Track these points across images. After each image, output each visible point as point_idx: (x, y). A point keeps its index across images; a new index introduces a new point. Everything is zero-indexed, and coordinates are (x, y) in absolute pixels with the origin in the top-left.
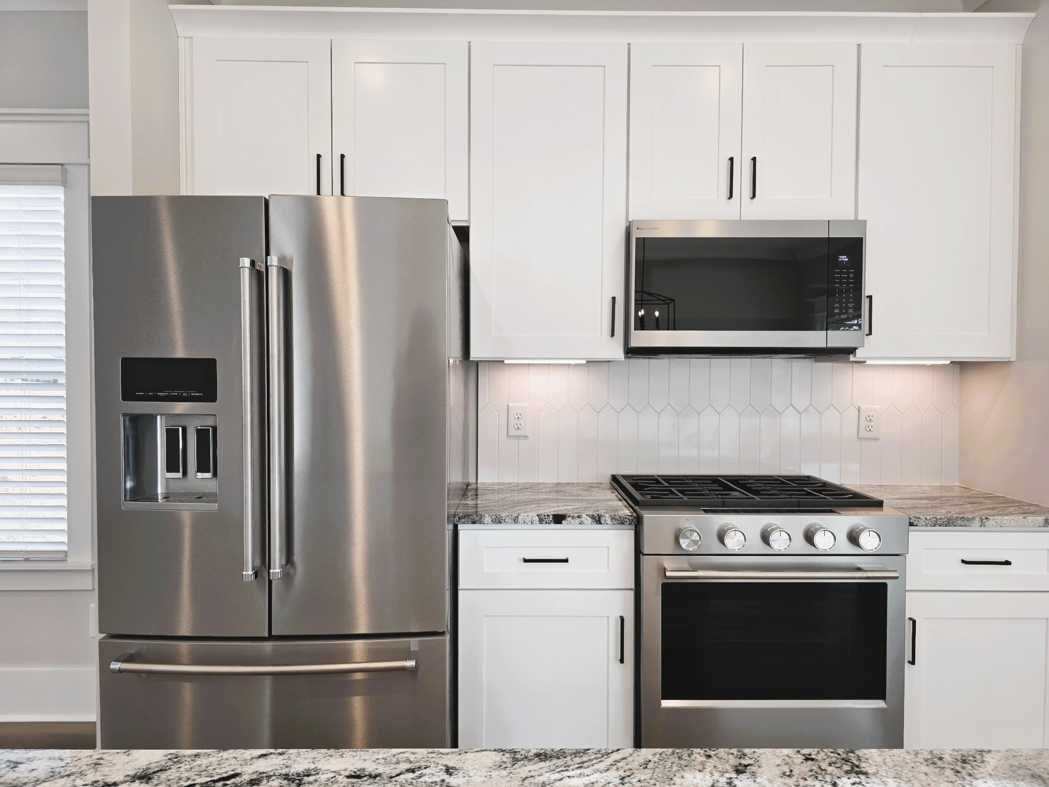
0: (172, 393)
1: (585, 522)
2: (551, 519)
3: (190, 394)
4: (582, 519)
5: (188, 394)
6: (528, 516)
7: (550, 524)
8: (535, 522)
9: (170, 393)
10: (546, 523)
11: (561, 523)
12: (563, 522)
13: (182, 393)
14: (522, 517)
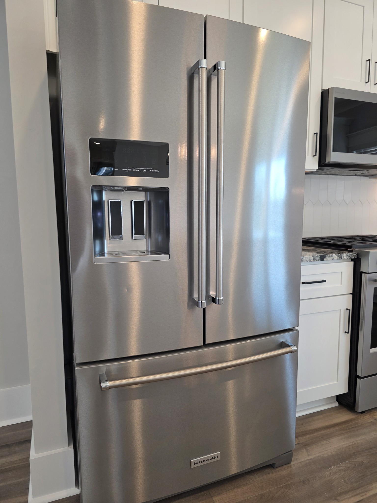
0: (134, 169)
1: (335, 258)
2: (319, 258)
3: (149, 171)
4: (333, 257)
5: (147, 171)
6: (308, 257)
7: (318, 261)
8: (311, 261)
9: (133, 169)
10: (317, 261)
11: (323, 260)
12: (325, 259)
13: (142, 170)
14: (305, 258)
